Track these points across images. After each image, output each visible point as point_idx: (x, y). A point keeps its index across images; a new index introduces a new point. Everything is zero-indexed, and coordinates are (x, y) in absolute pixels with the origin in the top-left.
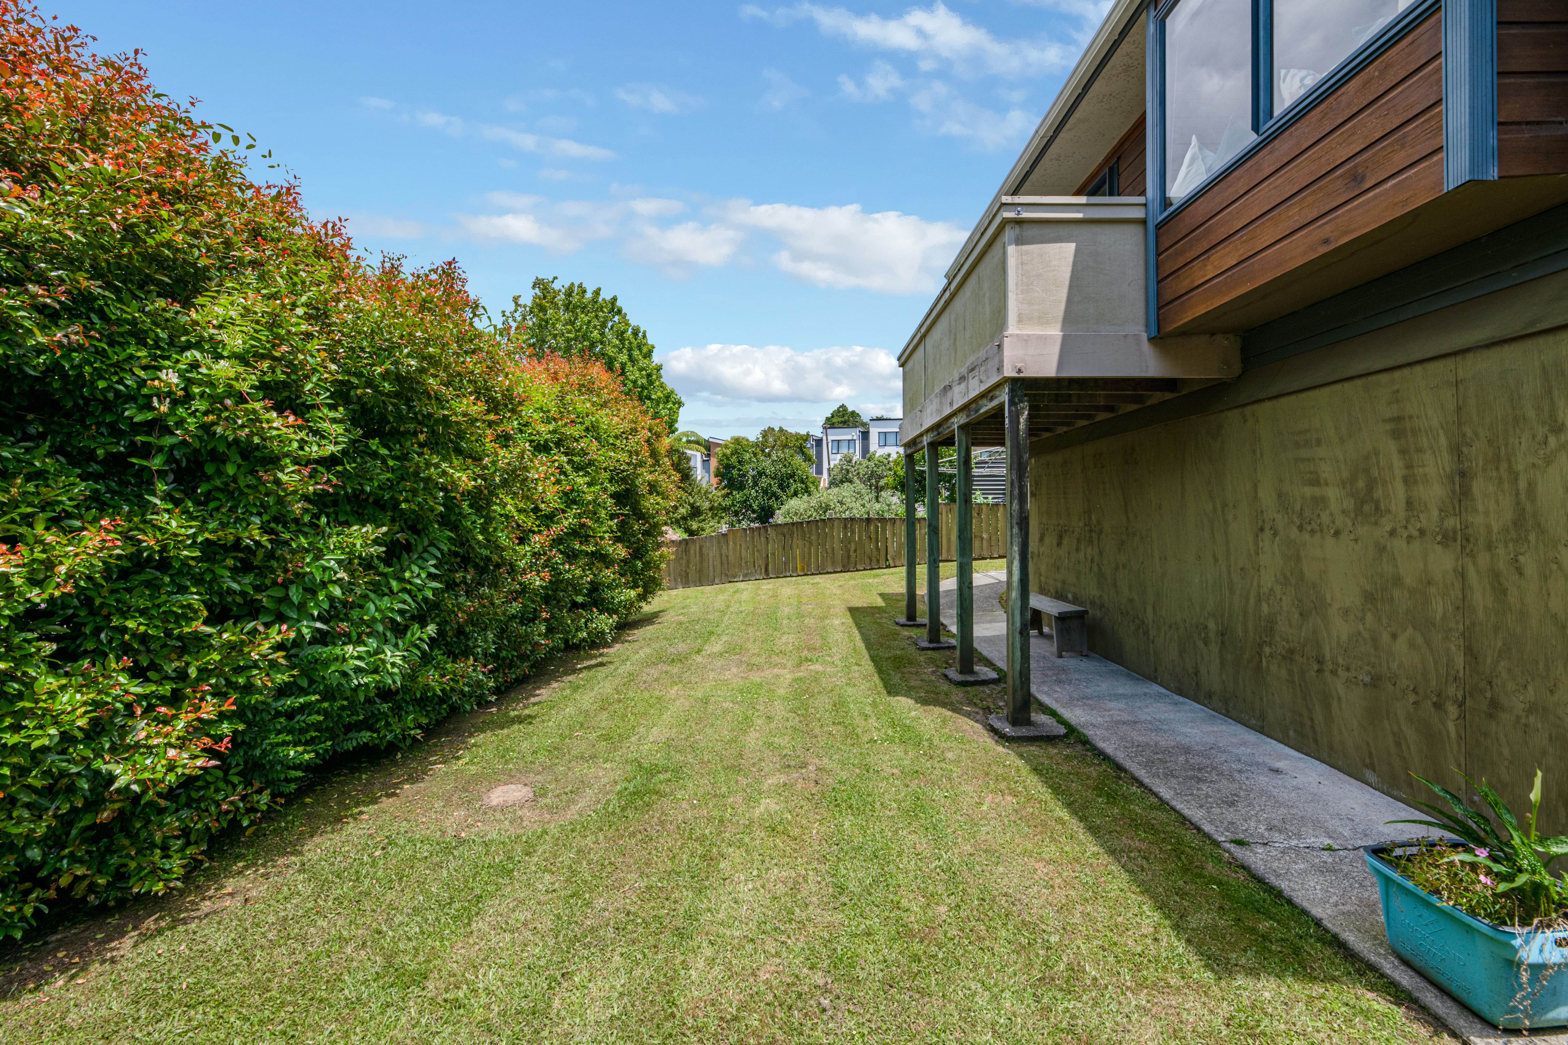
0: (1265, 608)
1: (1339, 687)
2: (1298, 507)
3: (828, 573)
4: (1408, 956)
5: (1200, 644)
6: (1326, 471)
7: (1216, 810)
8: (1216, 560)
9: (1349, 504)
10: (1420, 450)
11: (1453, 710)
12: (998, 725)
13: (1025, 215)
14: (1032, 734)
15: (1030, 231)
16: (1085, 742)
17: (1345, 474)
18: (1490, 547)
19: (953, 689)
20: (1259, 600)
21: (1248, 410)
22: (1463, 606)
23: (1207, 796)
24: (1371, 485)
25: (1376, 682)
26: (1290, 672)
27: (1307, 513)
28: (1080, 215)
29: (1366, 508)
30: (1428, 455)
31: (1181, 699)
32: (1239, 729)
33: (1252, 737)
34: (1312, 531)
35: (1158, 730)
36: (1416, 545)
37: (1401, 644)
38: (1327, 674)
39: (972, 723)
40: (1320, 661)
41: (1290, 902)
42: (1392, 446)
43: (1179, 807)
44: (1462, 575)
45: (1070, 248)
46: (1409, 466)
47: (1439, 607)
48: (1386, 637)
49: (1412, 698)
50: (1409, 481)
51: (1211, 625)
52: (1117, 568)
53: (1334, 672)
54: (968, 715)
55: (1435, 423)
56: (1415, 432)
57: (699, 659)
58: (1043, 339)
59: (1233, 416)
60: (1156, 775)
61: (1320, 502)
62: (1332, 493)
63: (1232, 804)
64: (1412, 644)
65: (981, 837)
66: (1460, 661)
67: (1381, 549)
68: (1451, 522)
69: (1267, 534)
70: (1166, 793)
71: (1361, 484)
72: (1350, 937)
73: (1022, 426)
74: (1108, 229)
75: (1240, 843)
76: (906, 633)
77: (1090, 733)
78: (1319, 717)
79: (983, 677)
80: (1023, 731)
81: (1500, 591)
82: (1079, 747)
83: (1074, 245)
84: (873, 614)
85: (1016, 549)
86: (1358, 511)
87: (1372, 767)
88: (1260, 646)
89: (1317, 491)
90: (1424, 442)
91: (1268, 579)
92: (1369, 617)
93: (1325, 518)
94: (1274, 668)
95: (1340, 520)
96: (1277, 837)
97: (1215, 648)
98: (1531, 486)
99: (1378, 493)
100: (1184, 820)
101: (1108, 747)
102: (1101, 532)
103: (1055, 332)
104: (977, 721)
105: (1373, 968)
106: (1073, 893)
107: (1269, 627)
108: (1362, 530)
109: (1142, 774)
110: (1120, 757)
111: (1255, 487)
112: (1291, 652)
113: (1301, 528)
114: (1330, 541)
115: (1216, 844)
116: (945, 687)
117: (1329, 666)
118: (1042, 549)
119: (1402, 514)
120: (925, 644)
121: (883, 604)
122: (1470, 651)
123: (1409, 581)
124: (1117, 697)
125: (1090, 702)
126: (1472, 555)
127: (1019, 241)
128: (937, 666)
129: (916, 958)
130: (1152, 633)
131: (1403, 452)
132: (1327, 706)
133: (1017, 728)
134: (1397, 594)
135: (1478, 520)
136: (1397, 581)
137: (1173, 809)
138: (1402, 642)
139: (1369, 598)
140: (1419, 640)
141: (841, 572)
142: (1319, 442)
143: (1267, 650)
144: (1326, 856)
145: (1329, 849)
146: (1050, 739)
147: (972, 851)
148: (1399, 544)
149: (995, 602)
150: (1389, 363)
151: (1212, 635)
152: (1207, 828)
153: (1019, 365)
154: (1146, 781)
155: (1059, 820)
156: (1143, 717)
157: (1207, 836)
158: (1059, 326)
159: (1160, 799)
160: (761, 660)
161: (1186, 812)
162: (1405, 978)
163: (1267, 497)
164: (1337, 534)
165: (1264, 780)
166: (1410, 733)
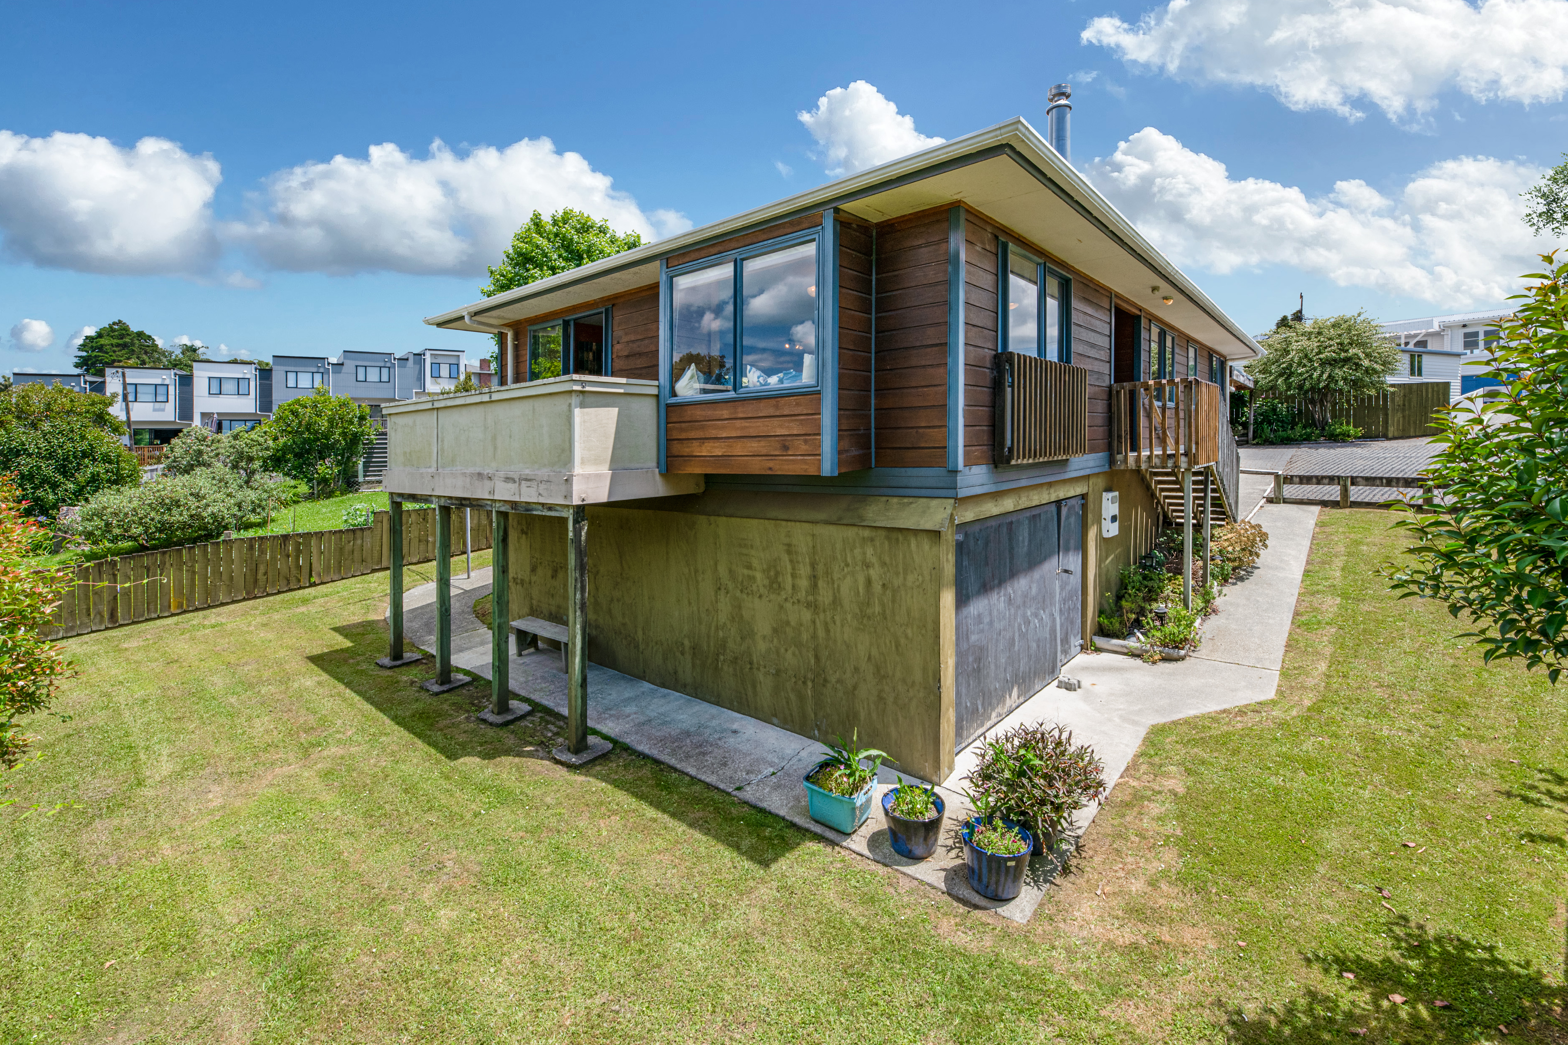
0: (721, 634)
1: (761, 676)
2: (740, 579)
3: (223, 604)
4: (817, 818)
5: (678, 654)
6: (755, 563)
7: (721, 772)
8: (690, 603)
9: (766, 582)
10: (798, 562)
11: (810, 684)
12: (563, 757)
13: (588, 389)
14: (591, 757)
15: (589, 399)
16: (627, 749)
17: (765, 566)
18: (824, 611)
19: (503, 733)
20: (717, 628)
21: (712, 518)
22: (814, 637)
23: (713, 764)
24: (777, 574)
25: (778, 673)
26: (735, 670)
27: (745, 583)
28: (622, 391)
29: (775, 586)
30: (801, 565)
31: (666, 691)
32: (705, 706)
33: (714, 710)
34: (748, 594)
35: (665, 723)
36: (796, 607)
37: (789, 655)
38: (755, 670)
39: (539, 762)
40: (751, 663)
41: (770, 813)
42: (785, 558)
43: (703, 778)
44: (814, 622)
45: (614, 411)
46: (794, 569)
47: (805, 637)
48: (783, 650)
49: (793, 680)
50: (794, 576)
51: (686, 642)
52: (612, 600)
53: (758, 669)
54: (530, 755)
55: (804, 550)
56: (796, 553)
57: (150, 793)
58: (598, 476)
59: (702, 519)
60: (681, 760)
61: (752, 579)
62: (759, 575)
63: (725, 764)
64: (794, 654)
65: (618, 855)
66: (813, 661)
67: (781, 607)
68: (810, 598)
69: (723, 592)
70: (692, 771)
71: (772, 573)
72: (797, 820)
73: (583, 538)
74: (636, 399)
75: (739, 789)
76: (405, 678)
77: (628, 740)
78: (750, 693)
79: (520, 713)
80: (586, 756)
81: (828, 631)
82: (625, 755)
83: (617, 409)
84: (346, 661)
85: (578, 626)
86: (771, 586)
87: (775, 715)
88: (718, 655)
89: (751, 573)
90: (800, 559)
91: (723, 618)
92: (775, 640)
93: (754, 588)
94: (725, 668)
95: (762, 590)
96: (752, 777)
97: (688, 657)
98: (839, 586)
99: (780, 579)
100: (708, 786)
101: (643, 748)
102: (598, 572)
103: (605, 470)
104: (542, 759)
105: (807, 830)
106: (687, 864)
107: (723, 645)
108: (773, 597)
109: (673, 762)
110: (655, 753)
111: (716, 564)
112: (736, 658)
113: (742, 591)
114: (757, 600)
115: (729, 794)
116: (491, 732)
117: (756, 666)
118: (534, 578)
119: (790, 591)
120: (436, 688)
121: (351, 644)
122: (817, 658)
123: (793, 623)
124: (628, 701)
125: (612, 712)
126: (818, 614)
127: (582, 406)
128: (467, 711)
129: (641, 951)
130: (641, 647)
131: (791, 561)
132: (754, 687)
133: (580, 756)
134: (788, 629)
135: (820, 598)
136: (788, 623)
137: (700, 780)
138: (790, 652)
139: (775, 631)
140: (797, 652)
141: (244, 599)
142: (752, 547)
143: (722, 657)
144: (774, 779)
145: (774, 774)
146: (604, 757)
147: (619, 868)
148: (788, 605)
149: (472, 617)
150: (786, 517)
151: (687, 649)
152: (722, 786)
153: (583, 496)
154: (678, 766)
155: (655, 820)
156: (653, 714)
157: (723, 791)
158: (607, 466)
159: (691, 776)
160: (248, 763)
161: (708, 780)
162: (818, 829)
163: (722, 570)
164: (760, 597)
165: (732, 741)
166: (792, 696)
